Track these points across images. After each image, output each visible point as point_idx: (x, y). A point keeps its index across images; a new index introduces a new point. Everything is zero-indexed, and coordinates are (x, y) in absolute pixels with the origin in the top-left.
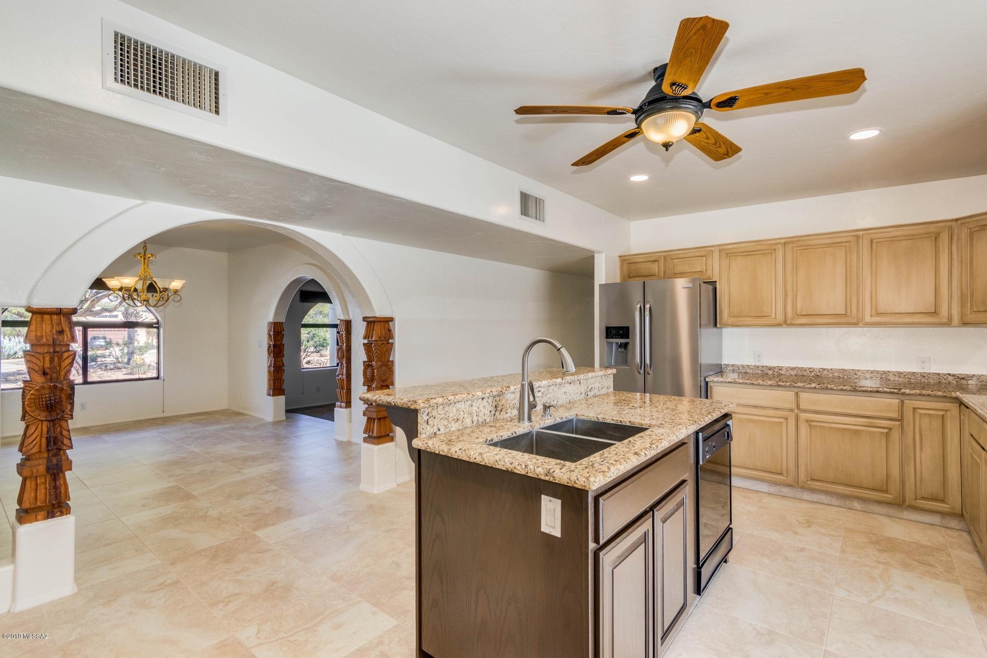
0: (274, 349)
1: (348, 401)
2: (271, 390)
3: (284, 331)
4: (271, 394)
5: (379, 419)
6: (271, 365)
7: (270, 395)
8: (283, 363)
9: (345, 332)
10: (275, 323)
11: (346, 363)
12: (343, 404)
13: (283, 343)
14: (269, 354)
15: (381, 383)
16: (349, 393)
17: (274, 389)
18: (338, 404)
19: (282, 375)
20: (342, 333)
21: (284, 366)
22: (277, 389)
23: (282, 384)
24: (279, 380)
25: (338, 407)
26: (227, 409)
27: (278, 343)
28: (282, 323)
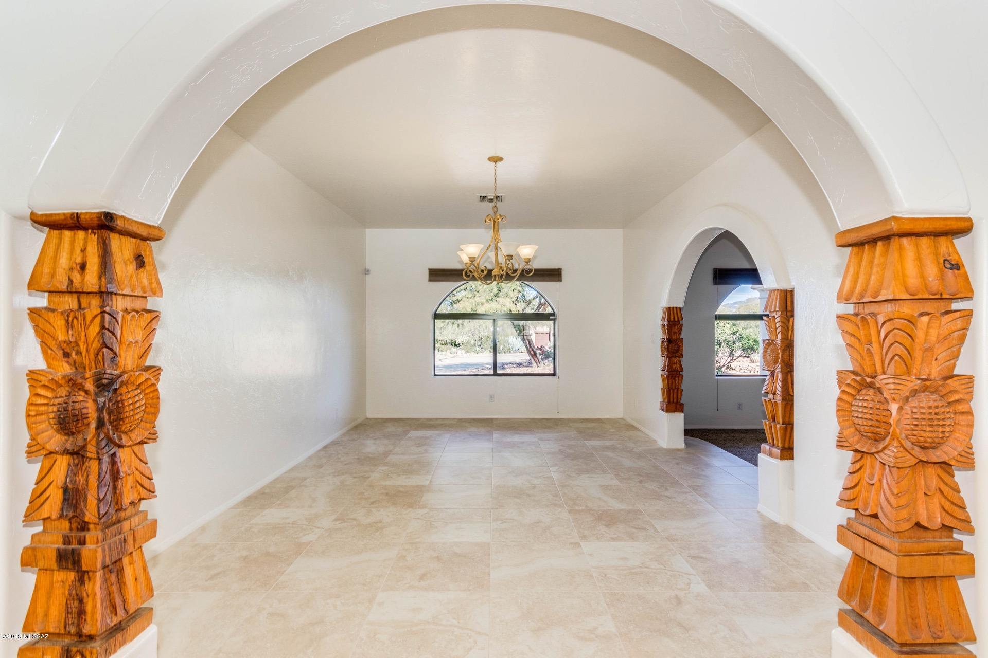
0: (668, 346)
1: (787, 445)
2: (665, 404)
3: (682, 319)
4: (665, 409)
5: (909, 580)
6: (664, 367)
7: (663, 410)
8: (681, 366)
9: (779, 313)
10: (669, 308)
11: (781, 371)
12: (777, 451)
13: (682, 337)
14: (663, 353)
15: (917, 451)
16: (789, 430)
17: (669, 402)
18: (764, 448)
19: (680, 383)
20: (774, 314)
21: (682, 370)
22: (673, 402)
23: (679, 397)
24: (676, 390)
25: (764, 452)
26: (622, 419)
27: (675, 337)
28: (680, 308)
